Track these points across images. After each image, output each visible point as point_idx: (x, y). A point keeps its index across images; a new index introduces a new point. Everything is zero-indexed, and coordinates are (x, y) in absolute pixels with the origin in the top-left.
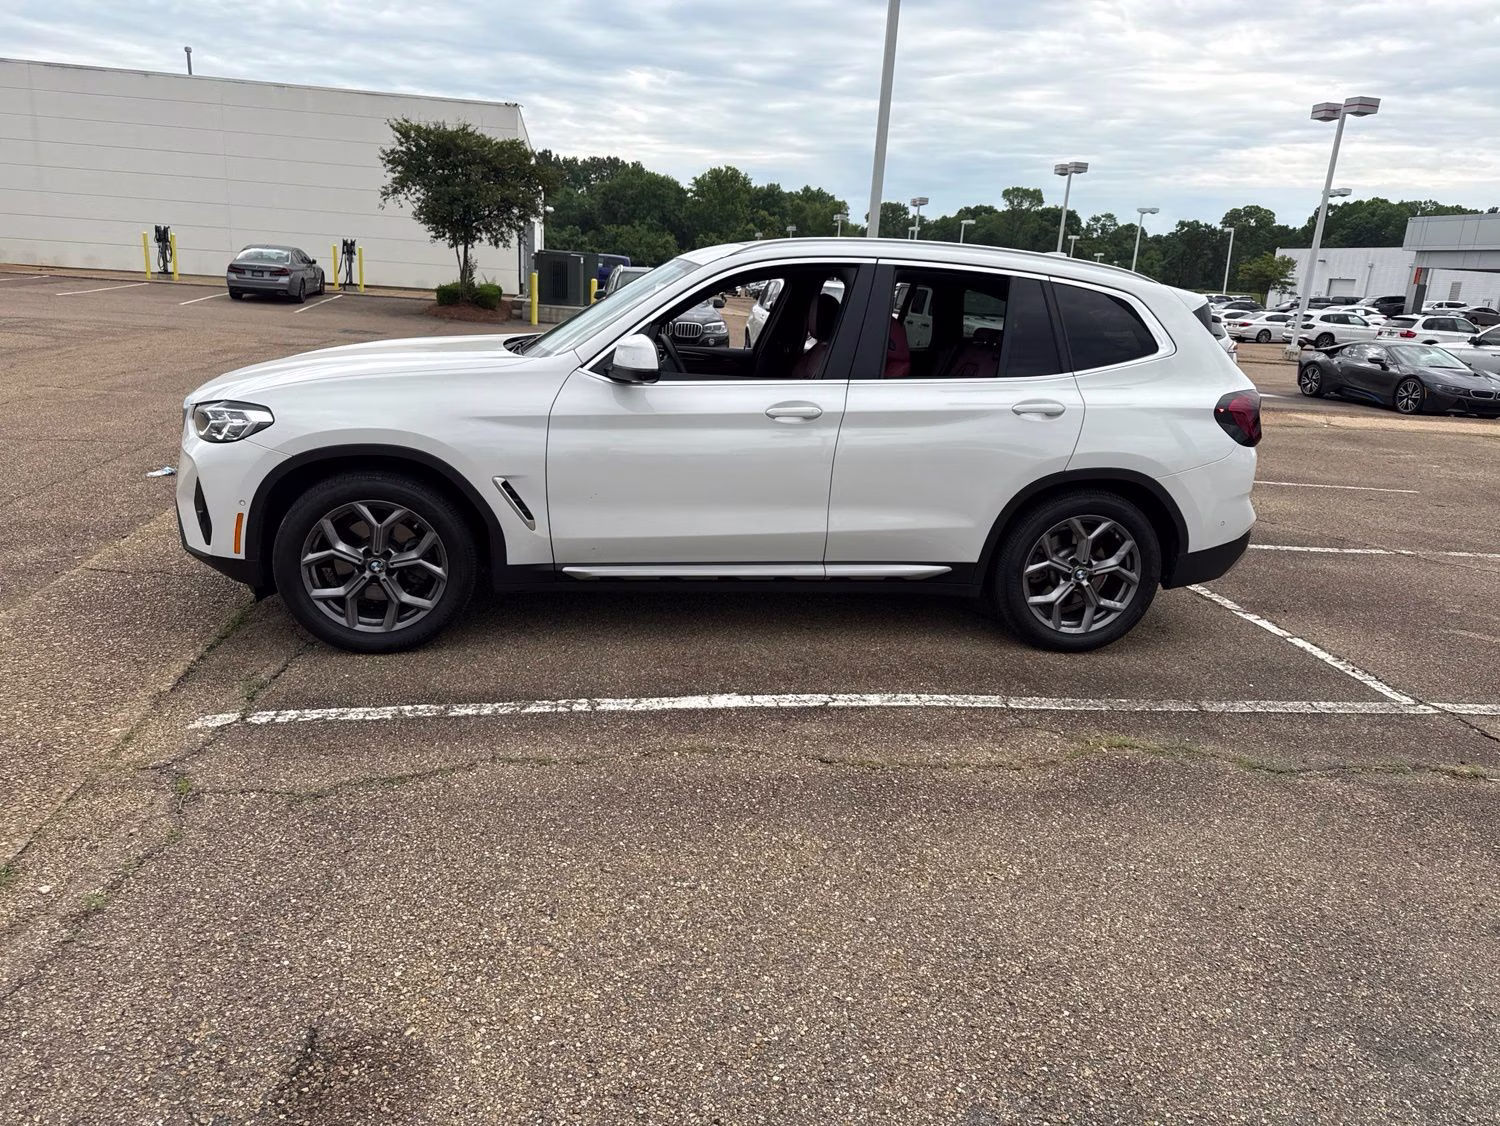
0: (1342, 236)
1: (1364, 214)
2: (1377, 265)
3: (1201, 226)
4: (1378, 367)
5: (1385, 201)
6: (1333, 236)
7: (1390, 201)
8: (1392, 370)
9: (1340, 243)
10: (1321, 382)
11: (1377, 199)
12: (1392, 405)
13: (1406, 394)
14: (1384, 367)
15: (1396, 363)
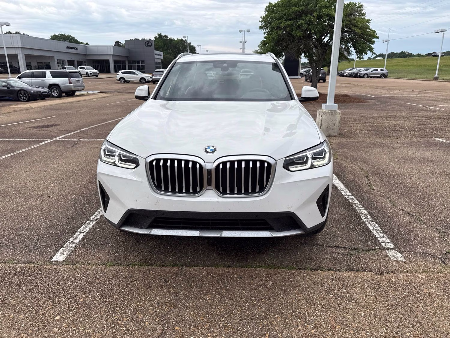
4: (6, 88)
8: (11, 89)
12: (17, 99)
13: (21, 95)
14: (8, 88)
15: (12, 86)
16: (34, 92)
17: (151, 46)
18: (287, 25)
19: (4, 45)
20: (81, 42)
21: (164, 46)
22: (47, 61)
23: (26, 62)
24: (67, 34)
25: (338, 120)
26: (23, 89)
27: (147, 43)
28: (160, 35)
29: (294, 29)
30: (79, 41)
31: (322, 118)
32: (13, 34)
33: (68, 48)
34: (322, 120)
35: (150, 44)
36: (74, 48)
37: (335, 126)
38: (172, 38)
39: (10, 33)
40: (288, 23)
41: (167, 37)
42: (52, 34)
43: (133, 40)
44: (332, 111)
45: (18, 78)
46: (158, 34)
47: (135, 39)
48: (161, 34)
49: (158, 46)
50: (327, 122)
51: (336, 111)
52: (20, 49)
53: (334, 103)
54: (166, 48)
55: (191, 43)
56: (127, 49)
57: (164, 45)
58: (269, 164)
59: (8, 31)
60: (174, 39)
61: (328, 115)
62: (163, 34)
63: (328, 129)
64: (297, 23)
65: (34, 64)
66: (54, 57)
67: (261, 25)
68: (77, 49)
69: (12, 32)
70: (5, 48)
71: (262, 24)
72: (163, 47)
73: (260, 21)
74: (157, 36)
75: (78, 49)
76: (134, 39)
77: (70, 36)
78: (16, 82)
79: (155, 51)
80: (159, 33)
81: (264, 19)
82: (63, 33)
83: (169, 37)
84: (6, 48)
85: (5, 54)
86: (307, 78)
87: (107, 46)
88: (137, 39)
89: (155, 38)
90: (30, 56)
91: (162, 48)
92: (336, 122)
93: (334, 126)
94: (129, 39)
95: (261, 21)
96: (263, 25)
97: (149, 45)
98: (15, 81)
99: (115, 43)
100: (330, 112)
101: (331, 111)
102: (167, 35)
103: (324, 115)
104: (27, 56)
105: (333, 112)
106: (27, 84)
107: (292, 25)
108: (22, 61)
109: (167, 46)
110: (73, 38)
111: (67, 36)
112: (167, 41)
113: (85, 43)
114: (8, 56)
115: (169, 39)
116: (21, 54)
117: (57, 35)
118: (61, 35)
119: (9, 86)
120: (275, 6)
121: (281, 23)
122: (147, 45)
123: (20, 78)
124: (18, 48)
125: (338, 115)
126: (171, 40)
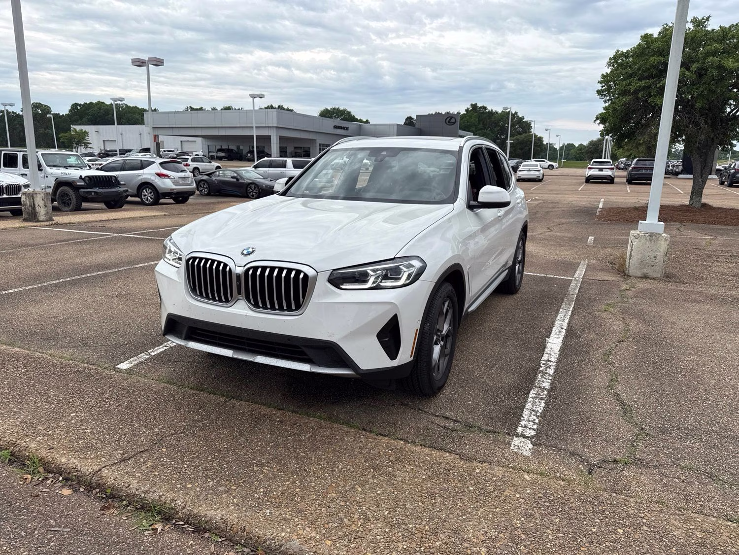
0: (88, 119)
1: (96, 109)
2: (123, 133)
3: (10, 113)
4: (235, 180)
5: (103, 103)
6: (84, 119)
7: (106, 103)
8: (240, 181)
9: (89, 123)
10: (209, 188)
11: (99, 101)
12: (246, 195)
13: (251, 190)
14: (238, 180)
15: (242, 178)
16: (266, 186)
17: (454, 123)
18: (640, 86)
19: (254, 123)
20: (359, 119)
21: (479, 123)
22: (306, 145)
23: (280, 147)
24: (341, 108)
25: (662, 250)
26: (254, 182)
27: (449, 119)
28: (474, 106)
29: (652, 94)
30: (356, 117)
31: (633, 245)
32: (276, 108)
33: (336, 127)
34: (632, 247)
35: (453, 120)
36: (343, 128)
37: (656, 261)
38: (494, 111)
39: (272, 107)
40: (643, 83)
41: (485, 108)
42: (323, 109)
43: (432, 114)
44: (651, 235)
45: (253, 167)
46: (472, 104)
47: (436, 113)
48: (476, 104)
49: (468, 123)
50: (642, 253)
51: (659, 234)
52: (275, 129)
53: (659, 221)
54: (481, 126)
55: (525, 117)
56: (418, 128)
57: (479, 121)
58: (306, 276)
59: (269, 105)
60: (497, 111)
61: (643, 240)
62: (479, 105)
63: (643, 264)
64: (659, 83)
65: (290, 149)
66: (316, 140)
67: (600, 88)
68: (347, 129)
69: (274, 106)
70: (254, 128)
71: (602, 87)
72: (476, 124)
73: (599, 82)
74: (469, 107)
75: (349, 129)
76: (434, 113)
77: (345, 110)
78: (249, 172)
79: (460, 131)
80: (474, 103)
81: (605, 79)
82: (337, 107)
83: (489, 108)
84: (256, 127)
85: (253, 136)
86: (724, 178)
87: (389, 125)
88: (439, 113)
89: (467, 110)
90: (287, 139)
91: (475, 126)
92: (658, 254)
93: (654, 260)
94: (427, 114)
95: (601, 82)
96: (604, 88)
97: (452, 122)
98: (247, 171)
99: (406, 119)
100: (647, 235)
101: (651, 233)
102: (485, 106)
103: (636, 240)
104: (282, 139)
105: (653, 237)
106: (262, 176)
107: (649, 87)
108: (275, 145)
109: (484, 122)
110: (349, 113)
111: (342, 110)
112: (485, 116)
113: (365, 120)
114: (256, 138)
115: (489, 111)
116: (275, 137)
117: (329, 109)
118: (334, 109)
119: (238, 177)
120: (626, 55)
121: (630, 84)
122: (449, 122)
123: (255, 167)
124: (272, 128)
125: (663, 243)
126: (492, 114)
